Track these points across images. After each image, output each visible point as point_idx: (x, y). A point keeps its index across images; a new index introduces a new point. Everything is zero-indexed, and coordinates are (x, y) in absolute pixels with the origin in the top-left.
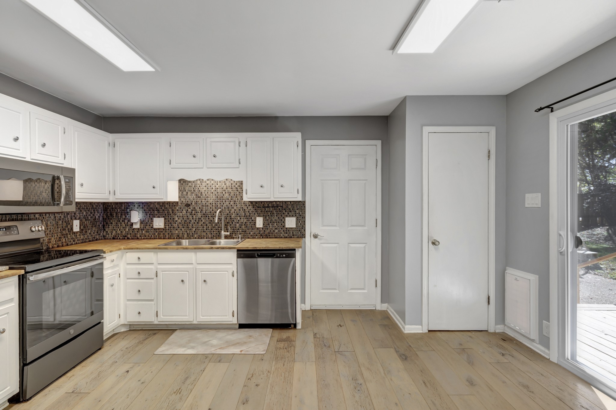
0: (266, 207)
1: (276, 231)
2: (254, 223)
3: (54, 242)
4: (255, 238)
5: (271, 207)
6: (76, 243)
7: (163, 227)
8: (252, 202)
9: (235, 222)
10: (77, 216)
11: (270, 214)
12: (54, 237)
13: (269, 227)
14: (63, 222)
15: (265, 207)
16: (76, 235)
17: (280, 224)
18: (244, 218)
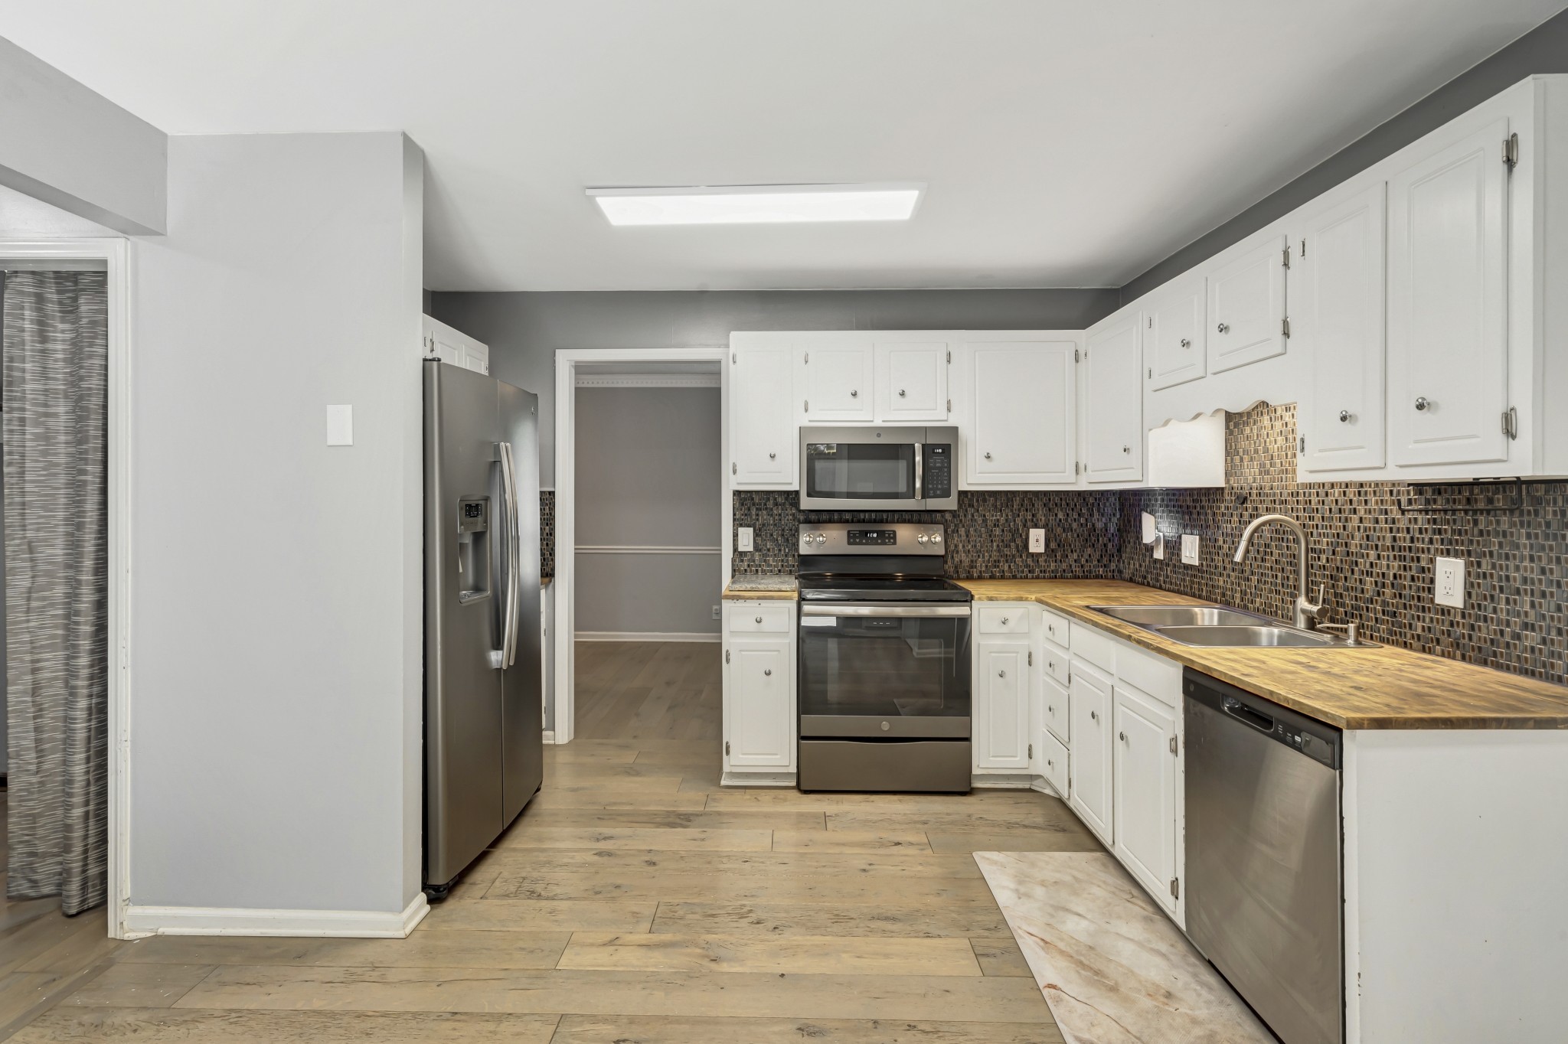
0: (1482, 512)
1: (1531, 638)
2: (1427, 580)
3: (984, 569)
4: (1430, 651)
5: (1505, 510)
6: (1038, 577)
7: (1197, 564)
8: (1419, 487)
9: (1359, 570)
10: (1041, 520)
11: (1501, 545)
12: (983, 557)
13: (1495, 611)
14: (1003, 531)
15: (1475, 512)
16: (1038, 561)
17: (1553, 607)
18: (1391, 557)
